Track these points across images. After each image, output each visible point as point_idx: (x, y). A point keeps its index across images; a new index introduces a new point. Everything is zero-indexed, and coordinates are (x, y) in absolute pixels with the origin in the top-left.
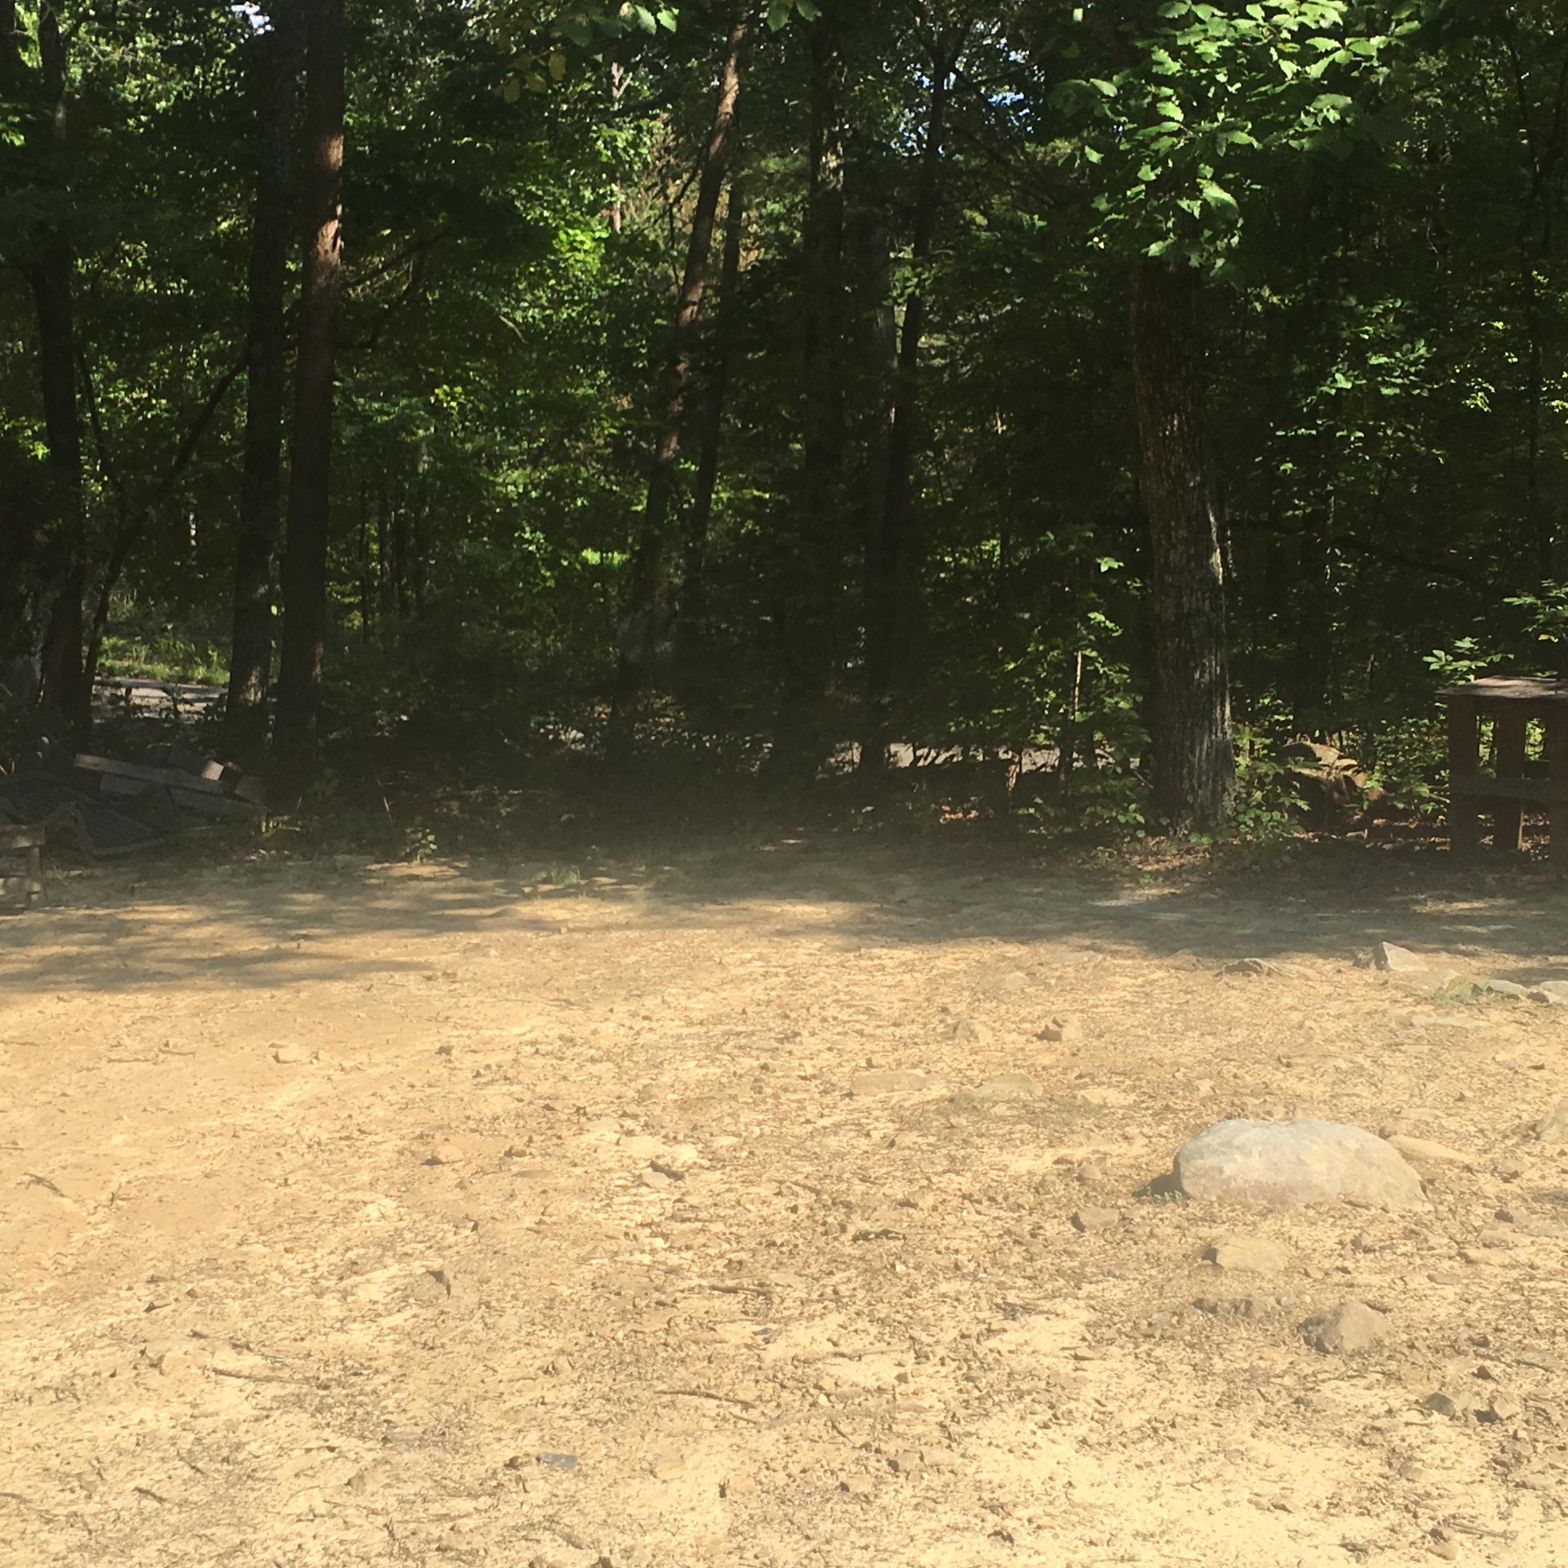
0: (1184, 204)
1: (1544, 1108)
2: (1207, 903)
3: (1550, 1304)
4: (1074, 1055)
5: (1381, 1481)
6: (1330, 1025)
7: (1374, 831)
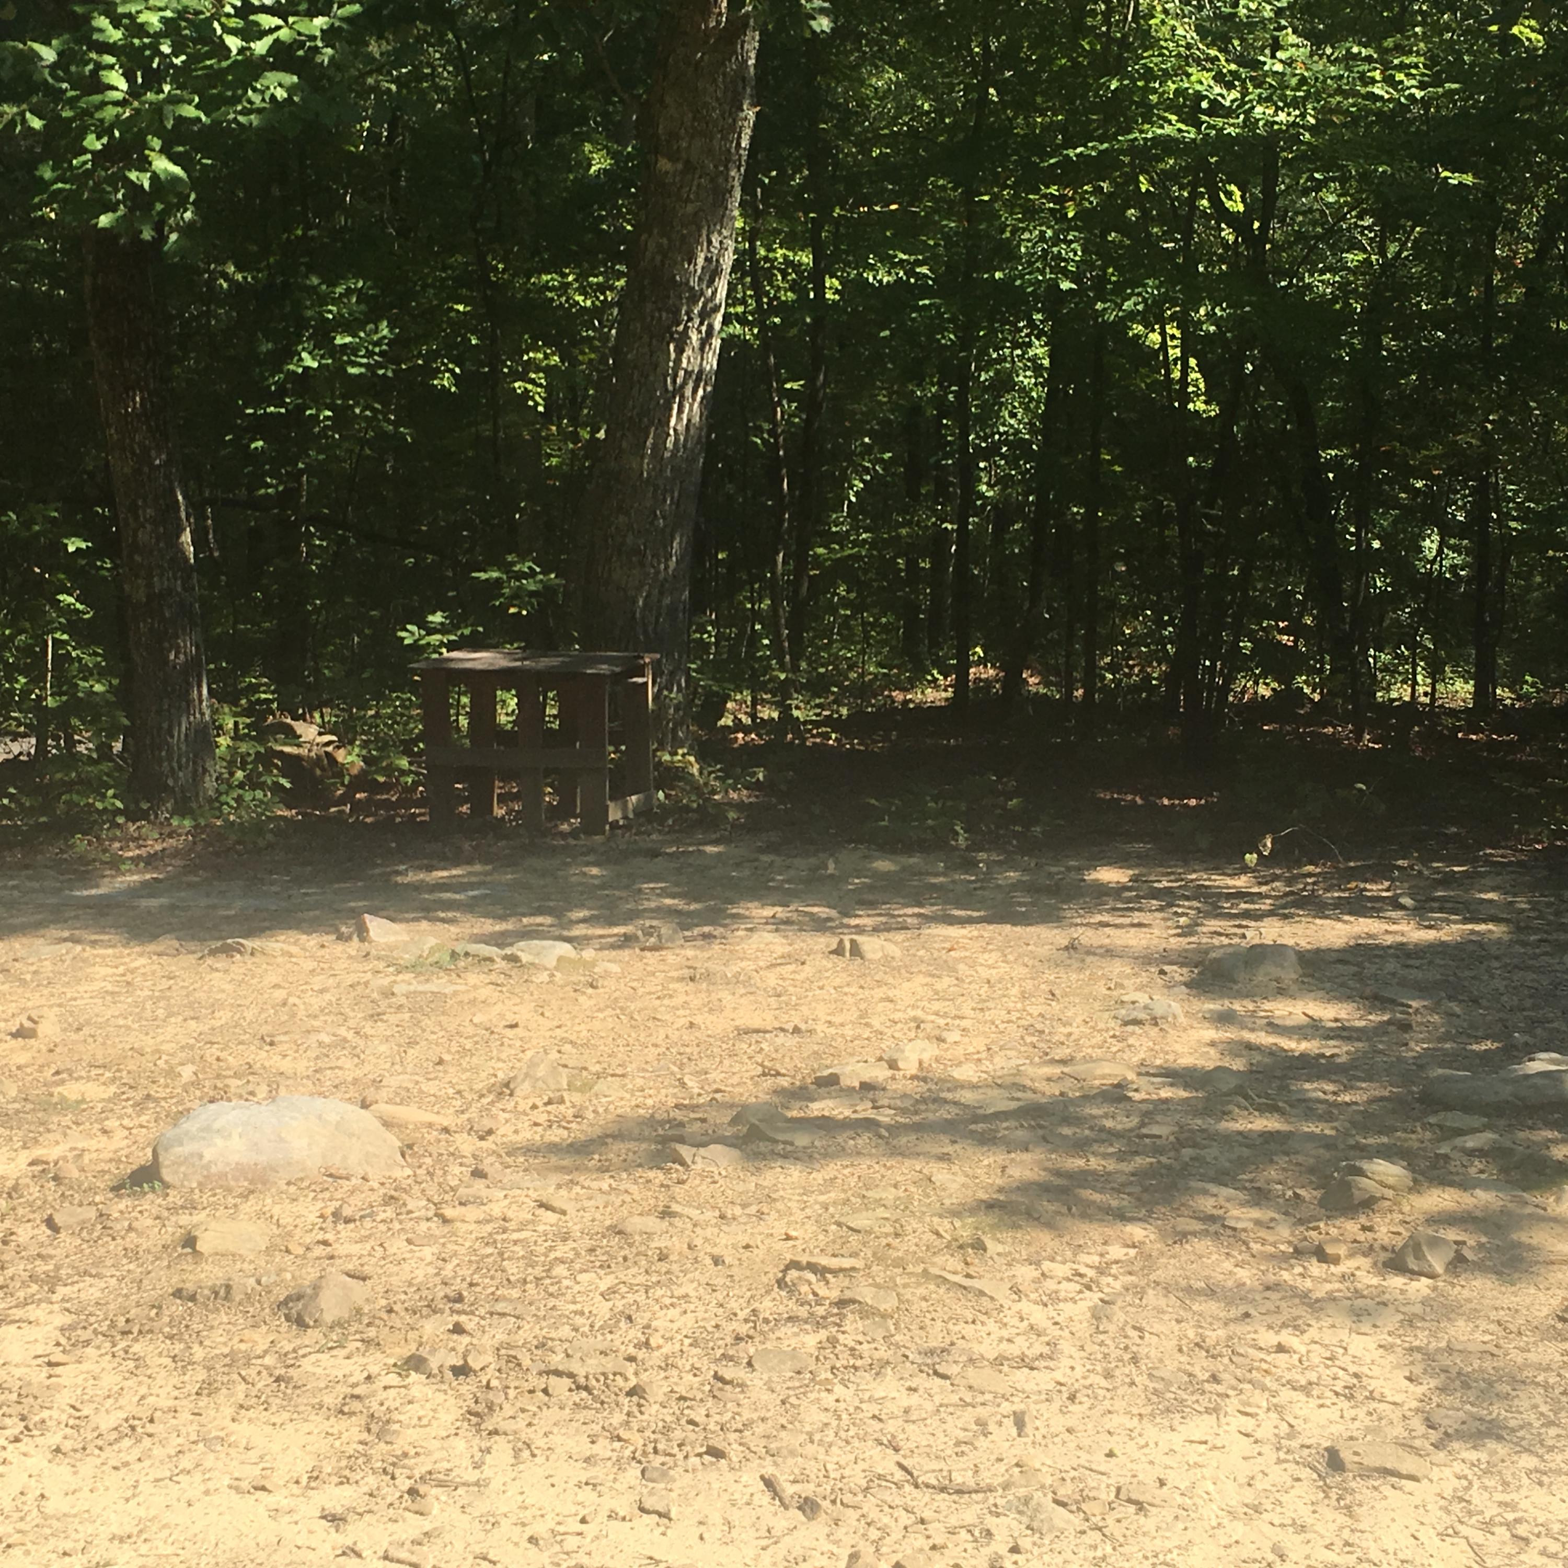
0: (133, 175)
1: (518, 1065)
2: (190, 885)
3: (521, 1253)
4: (51, 1051)
5: (360, 1448)
6: (313, 1001)
7: (357, 807)
